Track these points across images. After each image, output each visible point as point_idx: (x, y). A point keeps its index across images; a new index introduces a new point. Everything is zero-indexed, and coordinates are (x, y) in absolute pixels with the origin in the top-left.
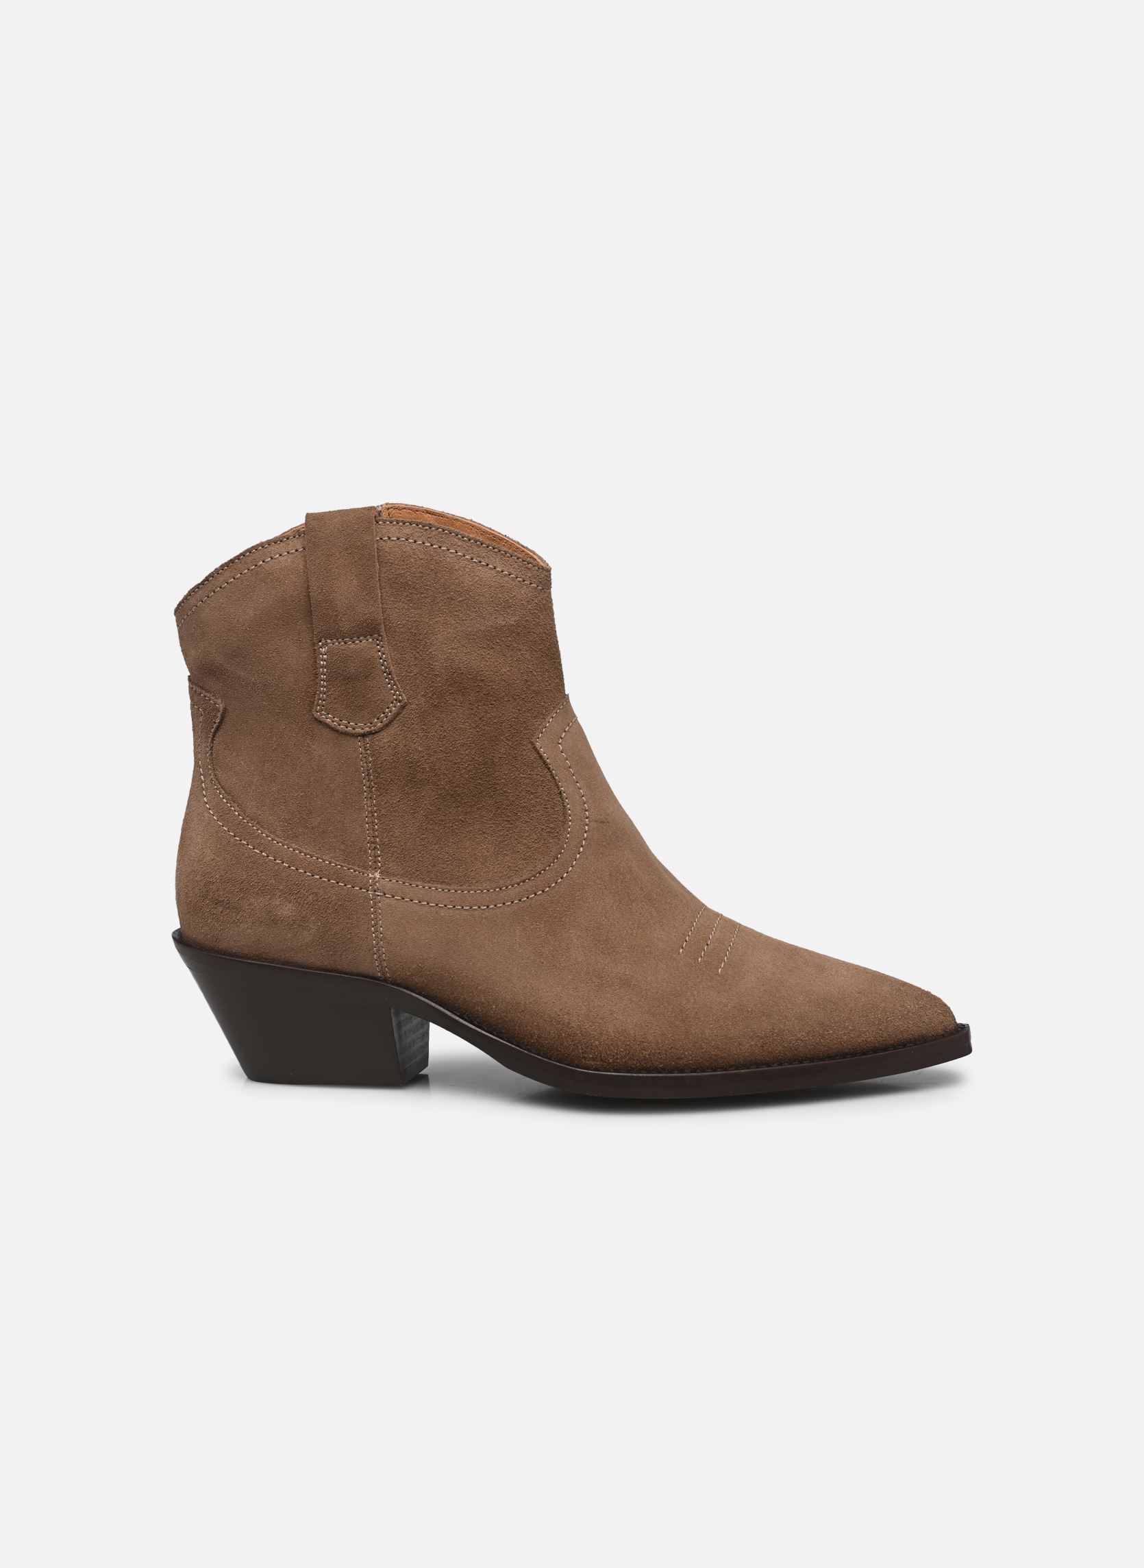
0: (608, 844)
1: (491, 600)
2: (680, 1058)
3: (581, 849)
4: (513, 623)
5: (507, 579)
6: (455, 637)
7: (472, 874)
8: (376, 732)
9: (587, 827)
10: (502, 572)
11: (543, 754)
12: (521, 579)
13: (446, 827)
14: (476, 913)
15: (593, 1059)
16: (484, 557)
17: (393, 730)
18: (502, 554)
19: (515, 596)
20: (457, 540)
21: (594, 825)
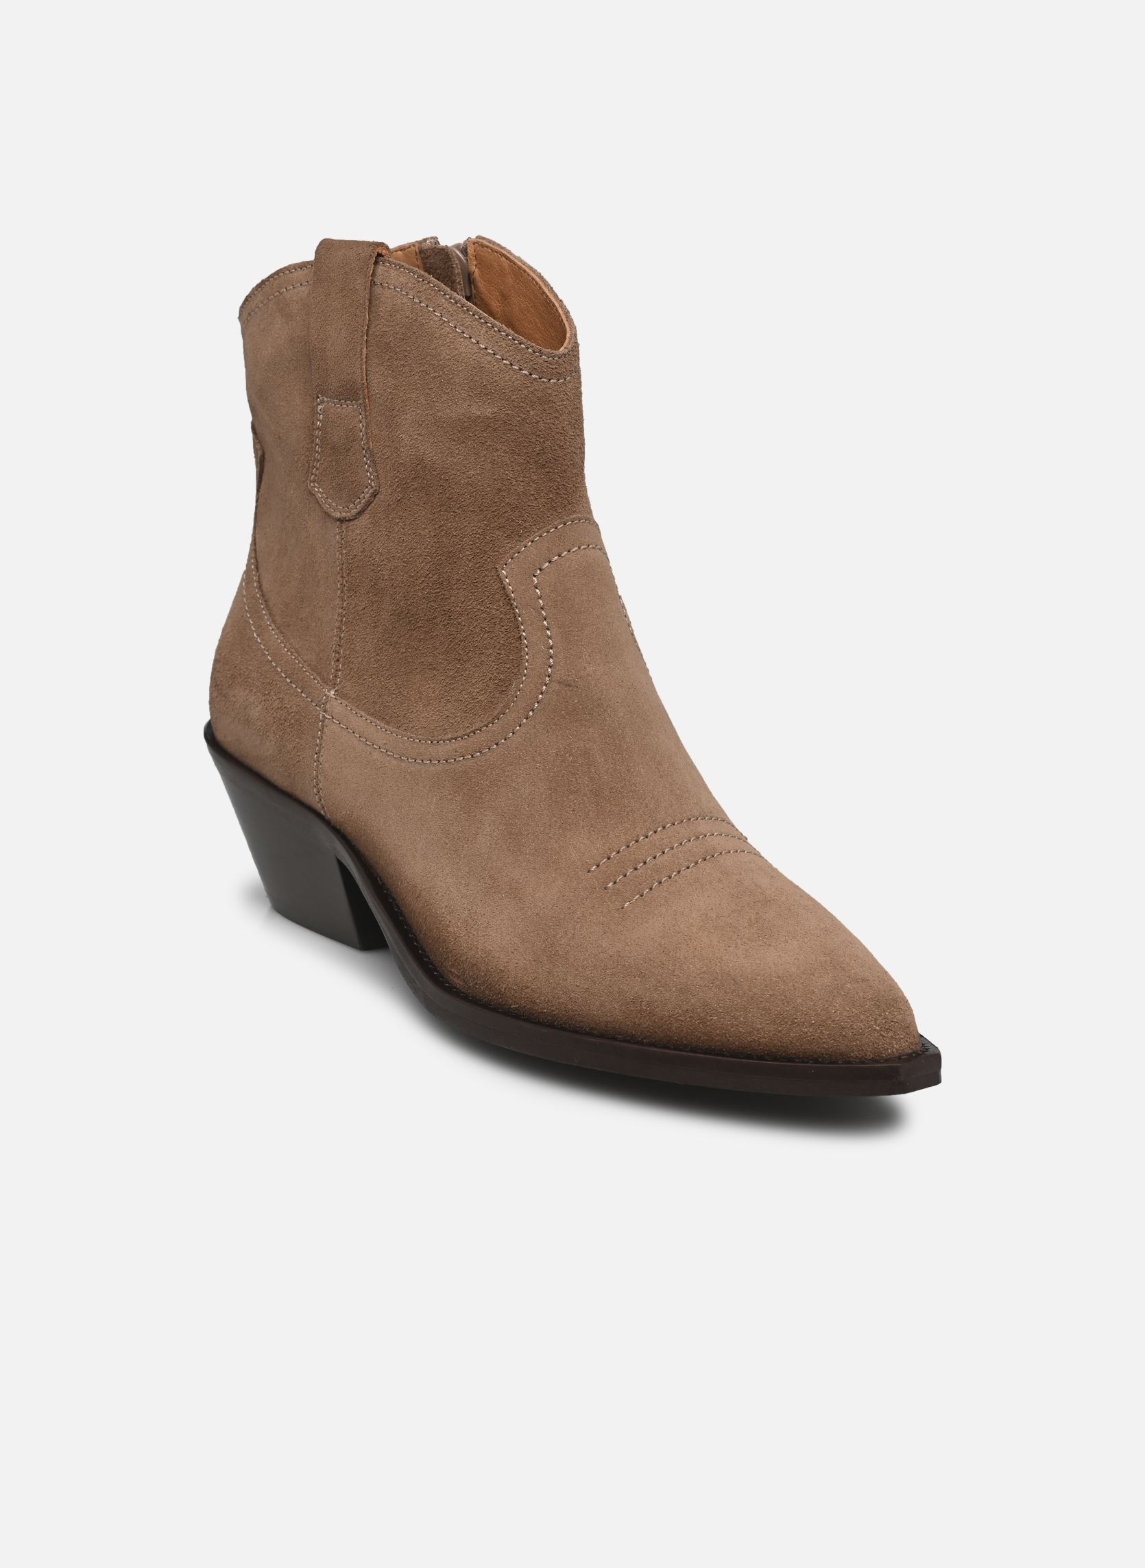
0: (567, 714)
1: (465, 381)
2: (534, 1003)
3: (531, 713)
4: (489, 415)
5: (489, 358)
6: (423, 421)
7: (412, 716)
8: (350, 520)
9: (544, 687)
10: (486, 349)
11: (507, 586)
12: (507, 362)
13: (399, 651)
14: (403, 765)
15: (458, 977)
16: (467, 328)
17: (364, 520)
18: (488, 327)
19: (495, 382)
20: (443, 301)
21: (555, 686)
